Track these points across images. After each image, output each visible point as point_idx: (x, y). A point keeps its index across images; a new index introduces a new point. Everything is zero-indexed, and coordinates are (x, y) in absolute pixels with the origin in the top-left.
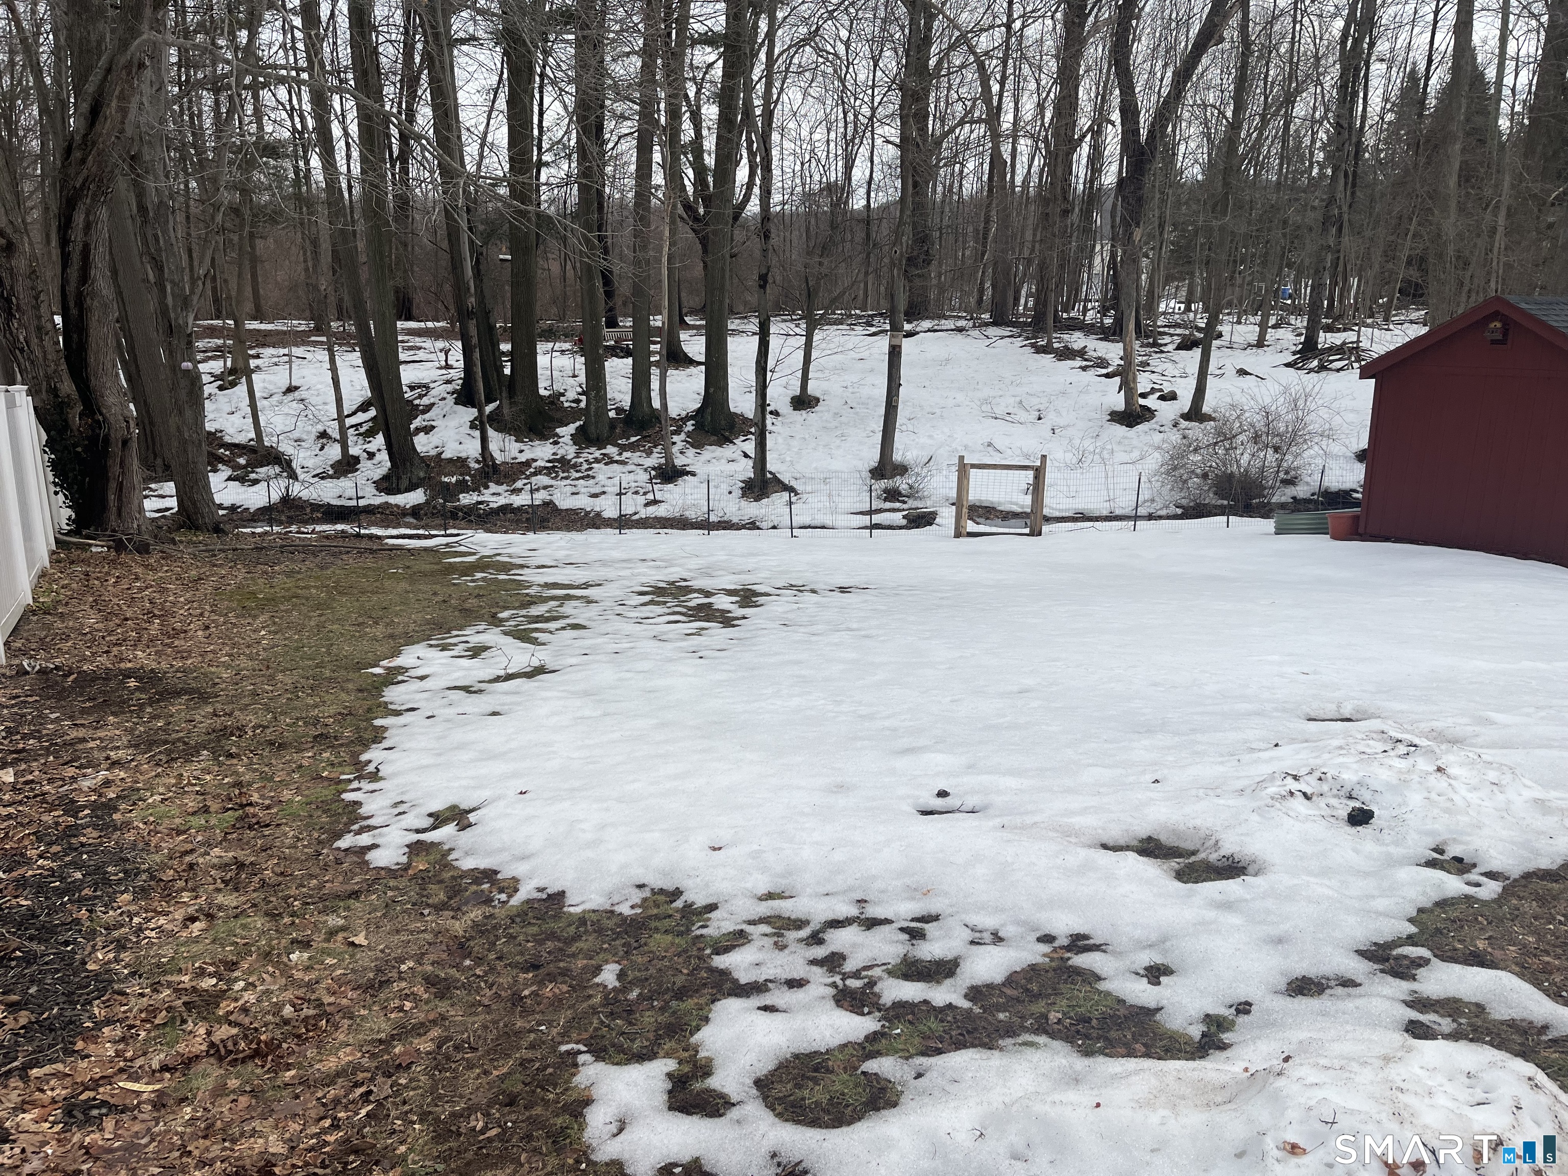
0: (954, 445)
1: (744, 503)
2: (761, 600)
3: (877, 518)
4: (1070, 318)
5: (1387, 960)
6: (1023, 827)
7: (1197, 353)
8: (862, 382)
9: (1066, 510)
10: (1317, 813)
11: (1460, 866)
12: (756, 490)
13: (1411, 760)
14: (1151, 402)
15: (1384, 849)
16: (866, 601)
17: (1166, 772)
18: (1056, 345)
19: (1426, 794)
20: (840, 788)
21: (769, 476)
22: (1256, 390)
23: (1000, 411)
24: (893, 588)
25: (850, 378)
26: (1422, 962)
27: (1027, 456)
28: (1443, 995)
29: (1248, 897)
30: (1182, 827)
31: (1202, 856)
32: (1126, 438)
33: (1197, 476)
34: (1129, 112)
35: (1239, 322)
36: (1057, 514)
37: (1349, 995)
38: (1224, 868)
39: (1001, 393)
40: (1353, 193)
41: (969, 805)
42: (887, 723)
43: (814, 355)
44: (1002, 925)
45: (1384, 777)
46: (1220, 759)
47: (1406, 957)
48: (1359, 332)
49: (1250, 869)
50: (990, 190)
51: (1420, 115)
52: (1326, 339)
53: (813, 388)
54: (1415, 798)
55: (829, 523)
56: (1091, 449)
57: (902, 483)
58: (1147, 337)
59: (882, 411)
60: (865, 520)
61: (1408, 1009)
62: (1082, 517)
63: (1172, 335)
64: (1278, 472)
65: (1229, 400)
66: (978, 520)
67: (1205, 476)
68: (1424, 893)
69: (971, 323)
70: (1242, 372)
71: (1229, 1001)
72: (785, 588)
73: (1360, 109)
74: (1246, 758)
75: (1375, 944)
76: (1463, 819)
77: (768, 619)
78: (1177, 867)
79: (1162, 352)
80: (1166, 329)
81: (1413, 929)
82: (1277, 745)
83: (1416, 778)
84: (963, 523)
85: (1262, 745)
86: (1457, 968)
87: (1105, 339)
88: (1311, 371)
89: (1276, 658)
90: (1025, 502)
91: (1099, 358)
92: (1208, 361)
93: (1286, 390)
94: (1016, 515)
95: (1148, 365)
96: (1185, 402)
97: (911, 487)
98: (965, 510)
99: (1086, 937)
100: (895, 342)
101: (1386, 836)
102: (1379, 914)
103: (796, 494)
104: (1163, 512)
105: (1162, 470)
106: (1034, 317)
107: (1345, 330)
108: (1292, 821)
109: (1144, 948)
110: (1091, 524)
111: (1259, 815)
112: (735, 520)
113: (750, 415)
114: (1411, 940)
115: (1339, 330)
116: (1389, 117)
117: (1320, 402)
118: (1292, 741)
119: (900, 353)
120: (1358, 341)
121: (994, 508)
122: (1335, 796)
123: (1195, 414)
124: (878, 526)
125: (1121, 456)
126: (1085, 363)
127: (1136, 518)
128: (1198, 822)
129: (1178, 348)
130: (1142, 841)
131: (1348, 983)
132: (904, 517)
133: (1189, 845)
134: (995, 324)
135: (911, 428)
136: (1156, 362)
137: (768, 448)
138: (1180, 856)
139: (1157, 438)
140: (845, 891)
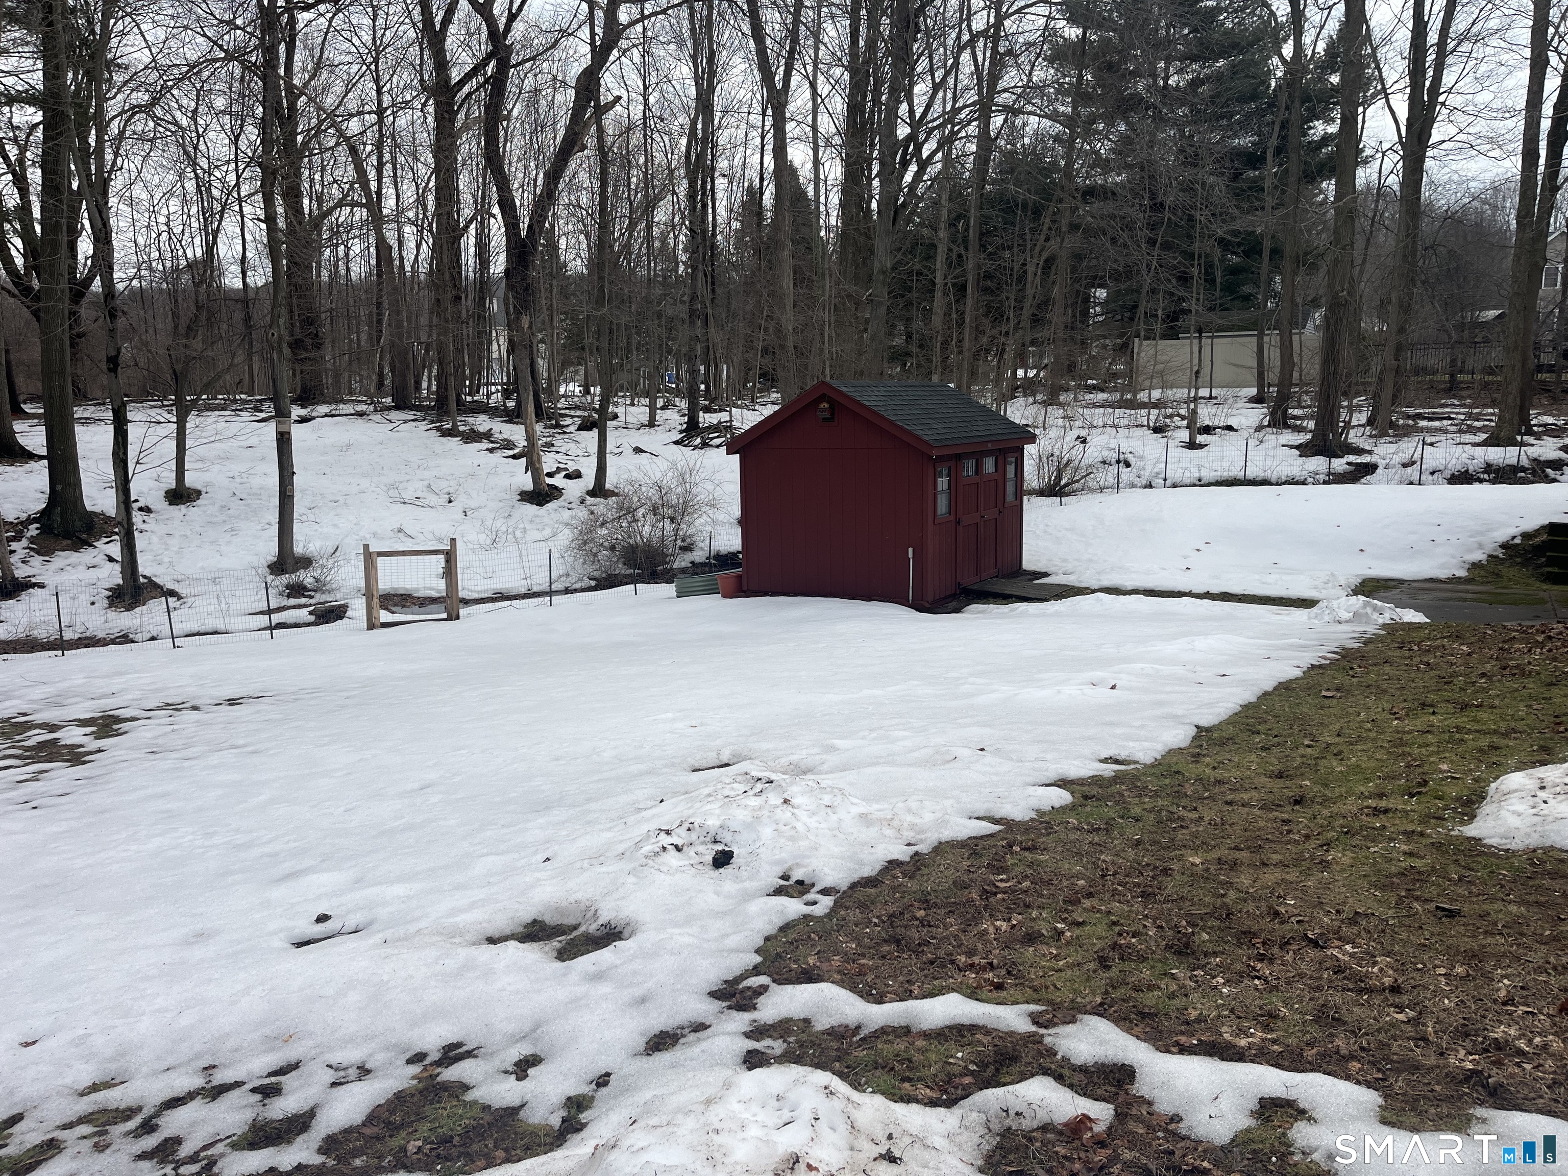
0: (362, 534)
1: (112, 614)
2: (124, 726)
3: (276, 618)
4: (473, 402)
5: (734, 995)
6: (406, 938)
7: (596, 432)
8: (251, 472)
9: (485, 591)
10: (687, 863)
11: (801, 888)
12: (126, 598)
13: (764, 796)
14: (558, 481)
15: (740, 886)
16: (258, 712)
17: (556, 848)
18: (461, 428)
19: (775, 827)
20: (201, 936)
21: (142, 580)
22: (648, 467)
23: (408, 495)
24: (293, 693)
25: (235, 468)
26: (762, 990)
27: (440, 540)
28: (778, 1019)
29: (618, 962)
30: (565, 904)
31: (582, 929)
32: (537, 516)
33: (606, 549)
34: (507, 205)
35: (632, 404)
36: (476, 596)
37: (699, 1040)
38: (601, 938)
39: (408, 477)
40: (713, 291)
41: (351, 924)
42: (267, 849)
43: (189, 443)
44: (371, 1055)
45: (741, 817)
46: (608, 826)
47: (749, 988)
48: (730, 412)
49: (626, 933)
50: (379, 275)
51: (759, 224)
52: (706, 419)
53: (191, 480)
54: (767, 832)
55: (221, 627)
56: (504, 529)
57: (306, 577)
58: (550, 419)
59: (276, 501)
60: (264, 620)
61: (747, 1040)
62: (501, 597)
63: (572, 417)
64: (676, 540)
65: (625, 476)
66: (394, 609)
67: (613, 548)
68: (770, 922)
69: (372, 408)
70: (638, 450)
71: (590, 1077)
72: (159, 708)
73: (710, 219)
74: (631, 819)
75: (726, 982)
76: (804, 843)
77: (131, 748)
78: (558, 945)
79: (565, 433)
80: (567, 412)
81: (758, 959)
82: (662, 801)
83: (765, 812)
84: (374, 614)
85: (649, 803)
86: (789, 988)
87: (510, 421)
88: (695, 447)
89: (670, 715)
90: (438, 587)
91: (505, 440)
92: (605, 440)
93: (674, 465)
94: (433, 601)
95: (553, 445)
96: (589, 480)
97: (317, 580)
98: (376, 601)
99: (459, 1045)
100: (283, 428)
101: (744, 874)
102: (731, 951)
103: (179, 598)
104: (578, 586)
105: (573, 545)
106: (437, 401)
107: (721, 411)
108: (663, 876)
109: (517, 1041)
110: (508, 603)
111: (635, 876)
112: (101, 635)
113: (112, 511)
114: (756, 971)
115: (715, 411)
116: (736, 225)
117: (703, 476)
118: (675, 794)
119: (289, 440)
120: (731, 421)
121: (410, 596)
122: (704, 843)
123: (599, 490)
124: (281, 626)
125: (534, 535)
126: (491, 445)
127: (550, 593)
128: (579, 896)
129: (579, 429)
130: (527, 926)
131: (699, 1027)
132: (311, 613)
133: (570, 921)
134: (398, 407)
135: (312, 517)
136: (560, 442)
137: (138, 549)
138: (563, 933)
139: (566, 514)
140: (191, 1060)
